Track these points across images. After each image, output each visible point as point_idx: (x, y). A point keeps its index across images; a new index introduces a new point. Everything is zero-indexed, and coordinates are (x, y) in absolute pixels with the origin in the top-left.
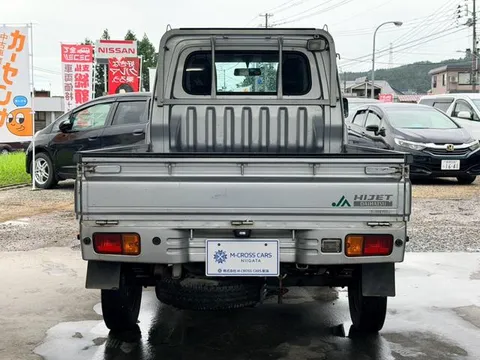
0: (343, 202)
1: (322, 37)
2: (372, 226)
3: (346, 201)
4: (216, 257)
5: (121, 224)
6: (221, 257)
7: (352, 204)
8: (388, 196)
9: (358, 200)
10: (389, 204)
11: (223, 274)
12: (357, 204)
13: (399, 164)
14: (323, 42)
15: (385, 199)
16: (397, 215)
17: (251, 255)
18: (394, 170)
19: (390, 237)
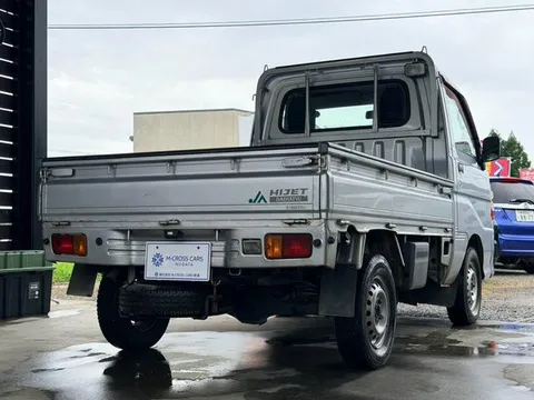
0: (260, 198)
1: (421, 60)
2: (290, 224)
3: (262, 197)
4: (154, 260)
5: (73, 225)
6: (158, 260)
7: (268, 200)
8: (304, 190)
9: (274, 195)
10: (305, 199)
11: (160, 278)
12: (273, 200)
13: (315, 153)
14: (422, 65)
15: (300, 193)
16: (313, 211)
17: (185, 258)
18: (308, 161)
19: (308, 236)
